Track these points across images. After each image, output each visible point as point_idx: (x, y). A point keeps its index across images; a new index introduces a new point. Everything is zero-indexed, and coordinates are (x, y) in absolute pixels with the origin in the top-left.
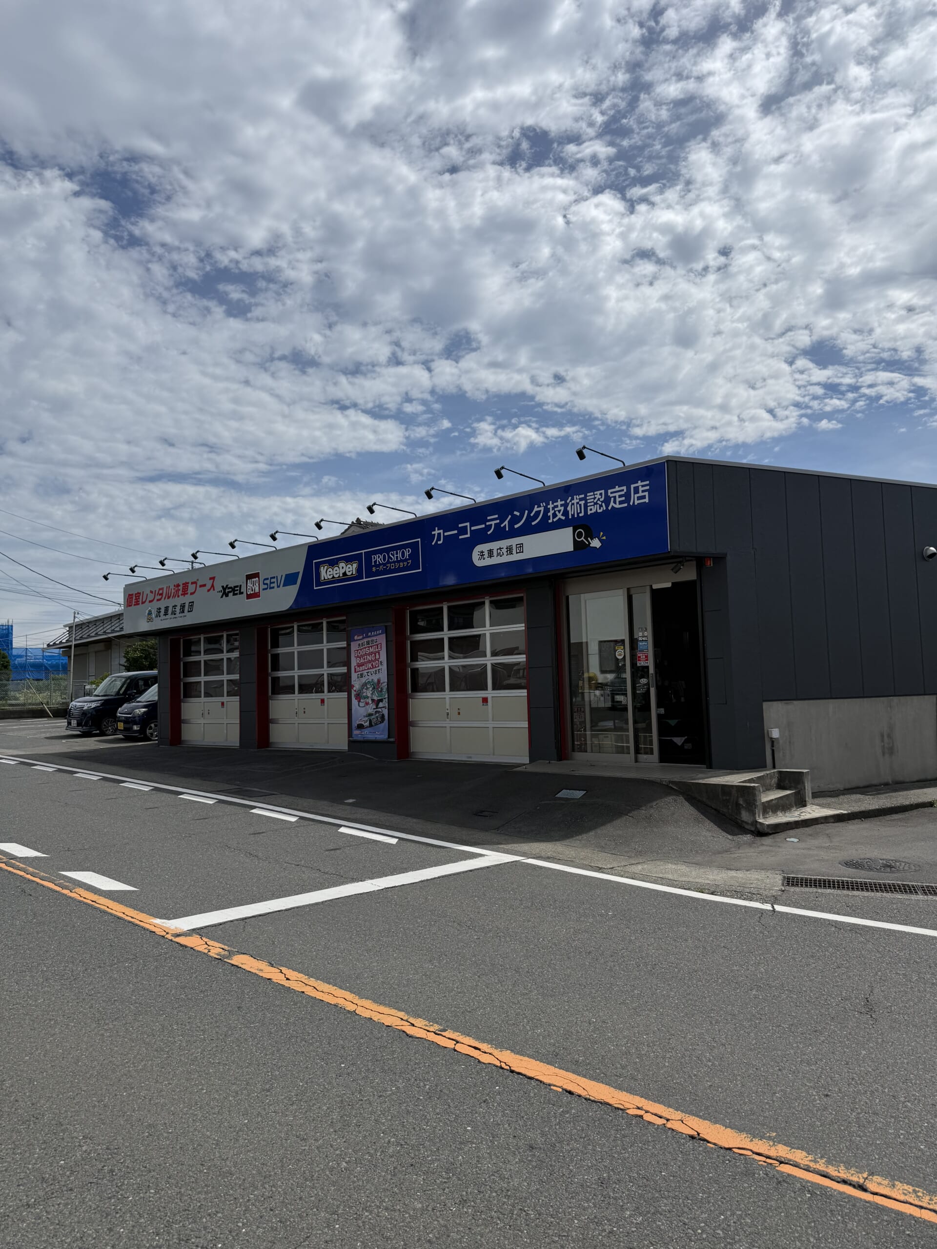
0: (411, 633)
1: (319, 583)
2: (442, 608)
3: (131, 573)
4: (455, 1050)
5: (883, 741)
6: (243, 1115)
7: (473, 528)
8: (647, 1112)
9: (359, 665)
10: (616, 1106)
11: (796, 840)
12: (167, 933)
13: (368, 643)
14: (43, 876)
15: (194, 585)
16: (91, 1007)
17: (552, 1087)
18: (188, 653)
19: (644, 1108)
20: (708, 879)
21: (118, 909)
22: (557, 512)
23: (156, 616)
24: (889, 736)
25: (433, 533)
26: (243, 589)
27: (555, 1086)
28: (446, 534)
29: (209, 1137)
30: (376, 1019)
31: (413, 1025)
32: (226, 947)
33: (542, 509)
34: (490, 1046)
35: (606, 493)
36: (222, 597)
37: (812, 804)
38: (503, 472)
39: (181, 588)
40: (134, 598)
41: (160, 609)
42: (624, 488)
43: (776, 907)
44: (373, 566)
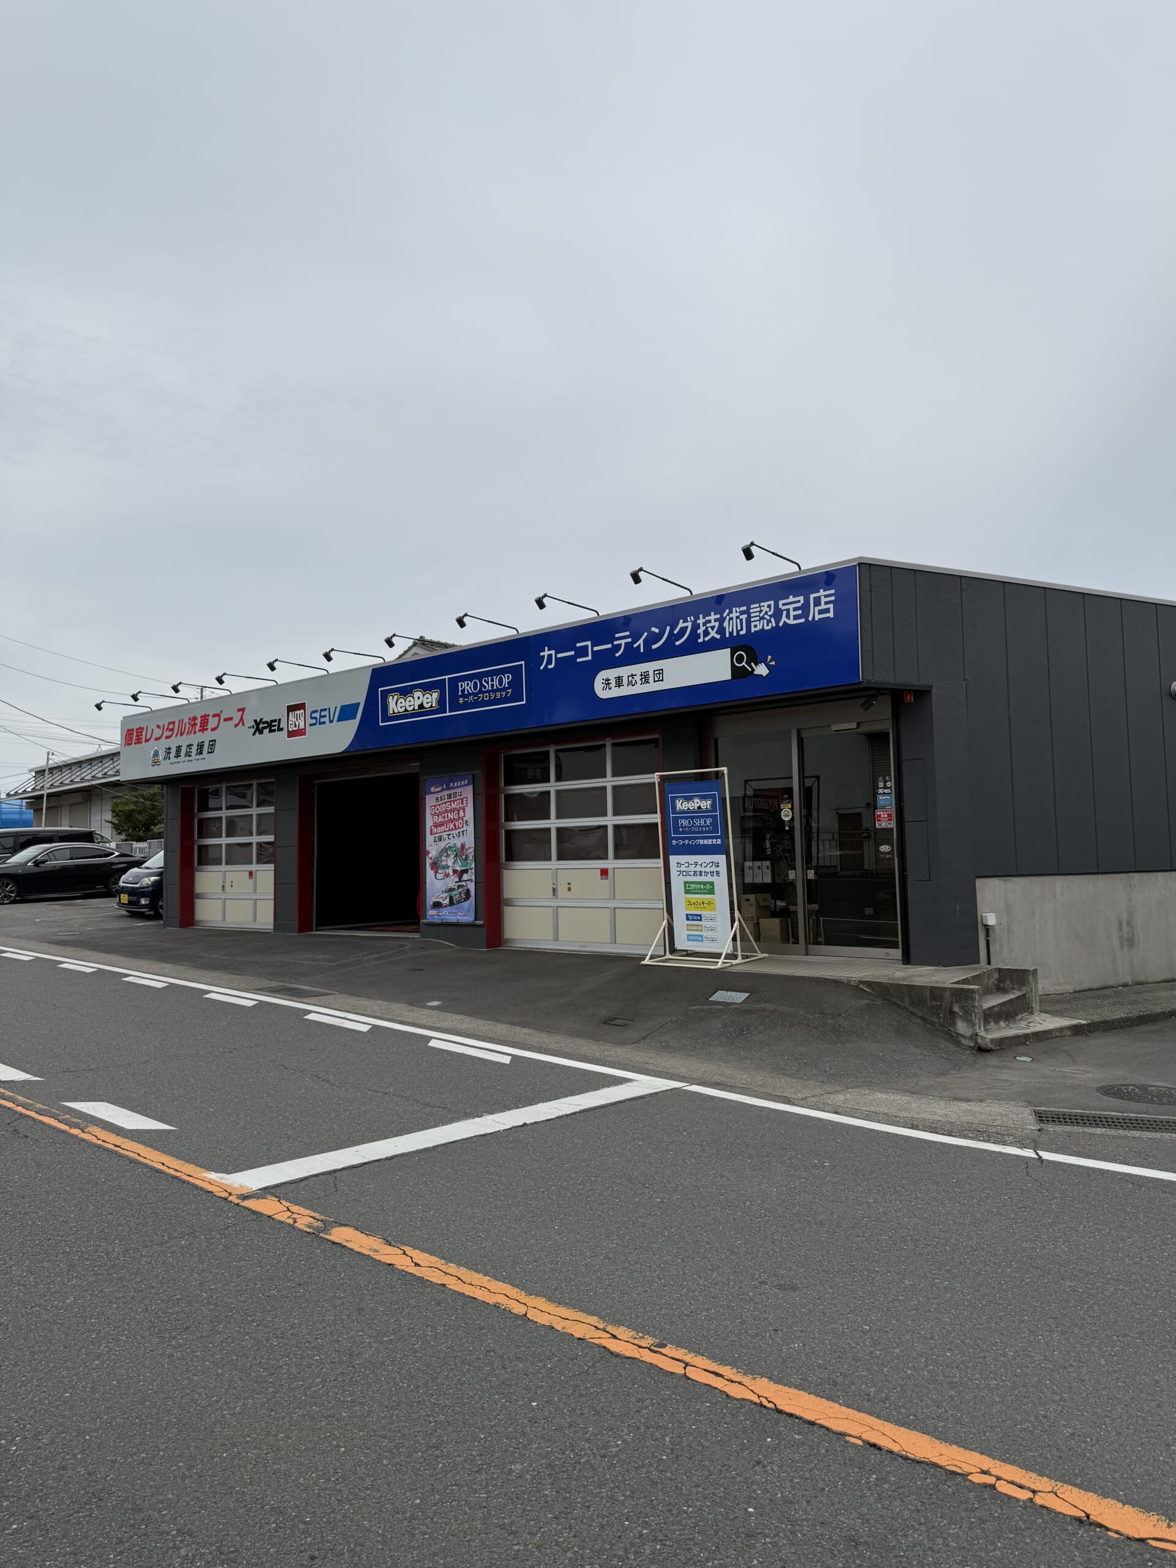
0: (505, 785)
1: (386, 718)
2: (548, 752)
3: (132, 701)
4: (689, 1379)
5: (1121, 929)
6: (411, 1490)
7: (595, 649)
8: (998, 1478)
9: (436, 826)
10: (950, 1468)
11: (1029, 1059)
12: (230, 1194)
13: (449, 796)
14: (41, 1110)
15: (217, 718)
16: (146, 1310)
17: (847, 1438)
18: (204, 807)
19: (993, 1471)
20: (936, 1113)
21: (154, 1158)
22: (709, 629)
23: (165, 758)
24: (1128, 923)
25: (542, 654)
26: (283, 725)
27: (850, 1436)
28: (559, 656)
29: (368, 1531)
30: (559, 1327)
31: (615, 1337)
32: (317, 1215)
33: (689, 624)
34: (735, 1370)
35: (776, 605)
36: (254, 734)
37: (1041, 1012)
38: (641, 574)
39: (198, 722)
40: (135, 734)
41: (170, 749)
42: (801, 598)
43: (1041, 1153)
44: (460, 696)
